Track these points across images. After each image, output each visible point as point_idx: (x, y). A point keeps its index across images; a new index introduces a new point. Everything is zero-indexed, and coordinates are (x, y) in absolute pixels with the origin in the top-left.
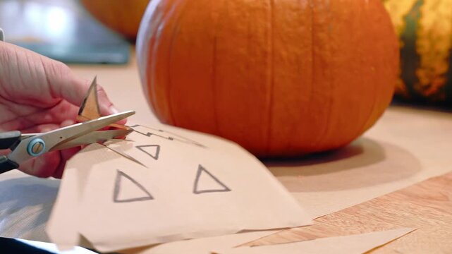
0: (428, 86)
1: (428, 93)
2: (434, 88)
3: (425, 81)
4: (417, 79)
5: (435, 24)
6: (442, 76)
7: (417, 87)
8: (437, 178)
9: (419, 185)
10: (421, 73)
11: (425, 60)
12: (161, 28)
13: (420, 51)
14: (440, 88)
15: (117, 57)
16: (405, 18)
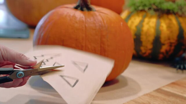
0: (145, 53)
1: (145, 55)
2: (147, 54)
3: (143, 51)
4: (141, 51)
5: (148, 29)
6: (150, 49)
7: (141, 53)
8: (147, 95)
9: (140, 97)
10: (142, 48)
11: (144, 43)
12: (42, 35)
13: (142, 40)
14: (150, 54)
15: (24, 35)
16: (137, 27)
